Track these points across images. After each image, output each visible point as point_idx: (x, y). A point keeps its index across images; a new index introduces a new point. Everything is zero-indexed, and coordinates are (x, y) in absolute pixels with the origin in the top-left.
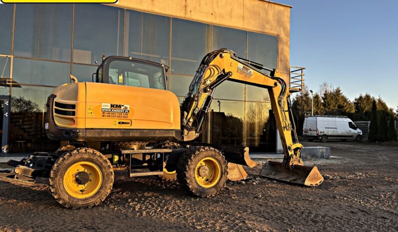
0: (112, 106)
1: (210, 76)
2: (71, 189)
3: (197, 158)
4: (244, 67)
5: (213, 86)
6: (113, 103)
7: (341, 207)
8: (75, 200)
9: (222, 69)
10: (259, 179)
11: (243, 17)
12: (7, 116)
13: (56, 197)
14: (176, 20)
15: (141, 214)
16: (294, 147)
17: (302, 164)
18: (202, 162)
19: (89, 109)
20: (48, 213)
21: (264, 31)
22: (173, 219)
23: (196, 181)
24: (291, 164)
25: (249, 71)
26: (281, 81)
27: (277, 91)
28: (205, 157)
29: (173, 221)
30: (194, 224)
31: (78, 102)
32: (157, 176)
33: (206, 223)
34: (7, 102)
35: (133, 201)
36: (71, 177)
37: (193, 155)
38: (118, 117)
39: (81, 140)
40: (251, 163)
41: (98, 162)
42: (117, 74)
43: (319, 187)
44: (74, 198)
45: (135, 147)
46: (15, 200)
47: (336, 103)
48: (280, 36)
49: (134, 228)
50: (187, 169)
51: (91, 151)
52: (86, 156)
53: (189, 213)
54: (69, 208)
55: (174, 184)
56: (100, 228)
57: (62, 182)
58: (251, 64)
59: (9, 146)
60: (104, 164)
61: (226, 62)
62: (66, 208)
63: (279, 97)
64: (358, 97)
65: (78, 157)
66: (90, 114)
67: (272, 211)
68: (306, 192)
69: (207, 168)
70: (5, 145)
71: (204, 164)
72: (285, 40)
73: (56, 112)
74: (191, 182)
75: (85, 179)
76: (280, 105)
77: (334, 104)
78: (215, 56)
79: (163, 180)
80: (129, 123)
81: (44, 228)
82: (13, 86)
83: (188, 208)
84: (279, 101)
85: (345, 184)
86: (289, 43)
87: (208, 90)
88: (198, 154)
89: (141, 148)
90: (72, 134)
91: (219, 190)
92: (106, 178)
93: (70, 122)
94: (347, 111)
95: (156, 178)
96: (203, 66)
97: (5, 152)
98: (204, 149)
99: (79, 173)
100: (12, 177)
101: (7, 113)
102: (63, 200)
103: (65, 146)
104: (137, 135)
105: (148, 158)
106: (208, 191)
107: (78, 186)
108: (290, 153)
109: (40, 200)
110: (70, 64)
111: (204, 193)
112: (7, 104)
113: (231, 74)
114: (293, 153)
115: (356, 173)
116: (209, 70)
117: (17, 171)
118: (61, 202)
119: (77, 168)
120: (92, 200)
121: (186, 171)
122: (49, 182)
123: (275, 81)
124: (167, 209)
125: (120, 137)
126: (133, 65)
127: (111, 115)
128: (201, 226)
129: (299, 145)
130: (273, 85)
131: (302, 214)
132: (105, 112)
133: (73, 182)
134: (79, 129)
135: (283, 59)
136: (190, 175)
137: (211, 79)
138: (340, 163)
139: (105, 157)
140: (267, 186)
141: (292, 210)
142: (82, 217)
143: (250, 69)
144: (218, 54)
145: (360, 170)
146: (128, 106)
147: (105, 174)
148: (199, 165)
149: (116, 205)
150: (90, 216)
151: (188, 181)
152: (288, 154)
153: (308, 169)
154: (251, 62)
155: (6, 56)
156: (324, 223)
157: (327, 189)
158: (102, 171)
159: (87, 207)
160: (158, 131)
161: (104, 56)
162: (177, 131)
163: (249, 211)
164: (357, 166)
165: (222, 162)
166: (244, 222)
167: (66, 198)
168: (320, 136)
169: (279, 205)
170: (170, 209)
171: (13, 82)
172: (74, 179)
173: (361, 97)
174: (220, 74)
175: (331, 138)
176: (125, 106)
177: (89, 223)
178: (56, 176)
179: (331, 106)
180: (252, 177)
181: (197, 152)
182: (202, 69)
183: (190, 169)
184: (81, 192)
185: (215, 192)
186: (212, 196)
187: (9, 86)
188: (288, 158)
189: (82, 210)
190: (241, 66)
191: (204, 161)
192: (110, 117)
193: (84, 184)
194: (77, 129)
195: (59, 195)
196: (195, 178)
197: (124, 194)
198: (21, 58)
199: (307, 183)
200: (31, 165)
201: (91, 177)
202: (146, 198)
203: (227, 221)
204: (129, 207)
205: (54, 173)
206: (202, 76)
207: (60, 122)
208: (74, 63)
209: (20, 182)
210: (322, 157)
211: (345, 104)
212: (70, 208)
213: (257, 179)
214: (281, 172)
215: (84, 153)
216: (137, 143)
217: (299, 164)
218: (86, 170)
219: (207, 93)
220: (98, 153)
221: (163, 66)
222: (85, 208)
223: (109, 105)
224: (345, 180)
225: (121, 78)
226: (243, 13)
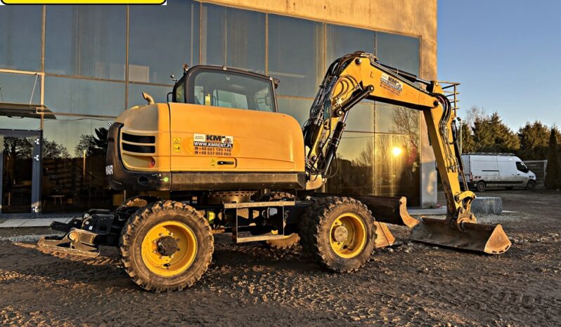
0: (208, 137)
1: (341, 92)
2: (152, 263)
3: (332, 214)
4: (390, 79)
5: (347, 106)
6: (210, 134)
7: (556, 285)
8: (159, 279)
9: (359, 82)
10: (412, 244)
11: (370, 11)
12: (38, 160)
13: (131, 274)
14: (274, 17)
15: (261, 299)
16: (462, 196)
17: (475, 221)
18: (337, 220)
19: (176, 143)
20: (121, 300)
21: (400, 31)
22: (312, 306)
23: (331, 248)
24: (459, 222)
25: (397, 84)
26: (443, 99)
27: (437, 113)
28: (344, 212)
29: (312, 309)
30: (346, 313)
31: (159, 132)
32: (264, 242)
33: (363, 311)
34: (38, 140)
35: (241, 278)
36: (151, 244)
37: (326, 210)
38: (217, 153)
39: (164, 189)
40: (411, 222)
41: (191, 222)
42: (202, 94)
43: (506, 255)
44: (157, 276)
45: (236, 199)
46: (67, 281)
47: (493, 136)
48: (423, 38)
49: (258, 321)
50: (318, 231)
51: (179, 205)
52: (174, 213)
53: (331, 297)
54: (150, 291)
55: (290, 253)
56: (207, 320)
57: (139, 253)
58: (399, 74)
59: (42, 204)
60: (199, 224)
61: (364, 72)
62: (146, 291)
63: (440, 123)
64: (524, 126)
65: (161, 214)
66: (177, 150)
67: (454, 292)
68: (489, 262)
69: (345, 229)
70: (36, 201)
71: (340, 223)
72: (430, 44)
73: (124, 149)
74: (324, 249)
75: (171, 248)
76: (442, 135)
77: (490, 136)
78: (348, 63)
79: (272, 248)
80: (232, 163)
81: (123, 322)
82: (46, 117)
83: (326, 289)
84: (441, 129)
85: (544, 250)
86: (435, 47)
87: (340, 112)
88: (333, 209)
89: (245, 200)
90: (150, 181)
91: (364, 261)
92: (203, 245)
93: (146, 162)
94: (509, 146)
95: (262, 245)
96: (331, 78)
97: (36, 211)
98: (342, 201)
99: (163, 238)
100: (67, 245)
101: (38, 156)
102: (142, 278)
103: (132, 200)
104: (245, 180)
105: (256, 214)
106: (349, 263)
107: (160, 258)
108: (457, 206)
109: (104, 279)
110: (124, 84)
111: (344, 266)
112: (38, 143)
113: (372, 88)
114: (462, 206)
115: (551, 234)
116: (340, 84)
117: (73, 236)
118: (139, 282)
119: (159, 231)
120: (184, 279)
121: (316, 233)
122: (122, 252)
123: (435, 99)
124: (296, 290)
125: (220, 184)
126: (228, 79)
127: (207, 151)
128: (359, 316)
129: (469, 194)
130: (432, 105)
131: (504, 296)
132: (199, 147)
133: (153, 252)
134: (161, 173)
135: (427, 70)
136: (323, 240)
137: (344, 96)
138: (518, 220)
139: (200, 214)
140: (427, 254)
141: (485, 291)
142: (173, 305)
143: (398, 80)
144: (353, 59)
145: (555, 230)
146: (231, 138)
147: (202, 239)
148: (334, 225)
149: (218, 285)
150: (185, 303)
151: (320, 249)
152: (454, 207)
153: (487, 229)
154: (399, 71)
155: (34, 73)
156: (544, 309)
157: (519, 258)
158: (197, 235)
159: (177, 289)
160: (274, 175)
161: (186, 66)
162: (300, 174)
163: (421, 293)
164: (546, 224)
165: (368, 220)
166: (421, 310)
167: (146, 276)
168: (475, 182)
169: (461, 283)
170: (301, 290)
171: (44, 111)
172: (155, 247)
173: (528, 127)
174: (355, 90)
175: (491, 185)
176: (227, 137)
177: (187, 312)
178: (131, 243)
179: (486, 140)
180: (400, 243)
181: (332, 206)
182: (328, 83)
183: (321, 231)
184: (165, 267)
185: (360, 264)
186: (354, 270)
187: (39, 117)
188: (453, 213)
189: (170, 293)
190: (386, 77)
191: (341, 219)
192: (207, 155)
193: (170, 255)
194: (158, 173)
195: (136, 272)
196: (329, 243)
197: (223, 269)
198: (56, 76)
199: (488, 249)
200: (91, 228)
201: (179, 245)
202: (260, 274)
203: (394, 309)
204: (240, 288)
205: (128, 239)
206: (329, 93)
207: (131, 163)
208: (131, 82)
209: (79, 252)
210: (491, 212)
211: (506, 136)
212: (153, 291)
213: (409, 244)
214: (440, 234)
215: (170, 208)
216: (240, 193)
217: (471, 222)
218: (172, 234)
219: (338, 118)
220: (191, 209)
221: (271, 79)
222: (174, 291)
223: (204, 136)
224: (540, 244)
225: (208, 99)
226: (370, 5)
